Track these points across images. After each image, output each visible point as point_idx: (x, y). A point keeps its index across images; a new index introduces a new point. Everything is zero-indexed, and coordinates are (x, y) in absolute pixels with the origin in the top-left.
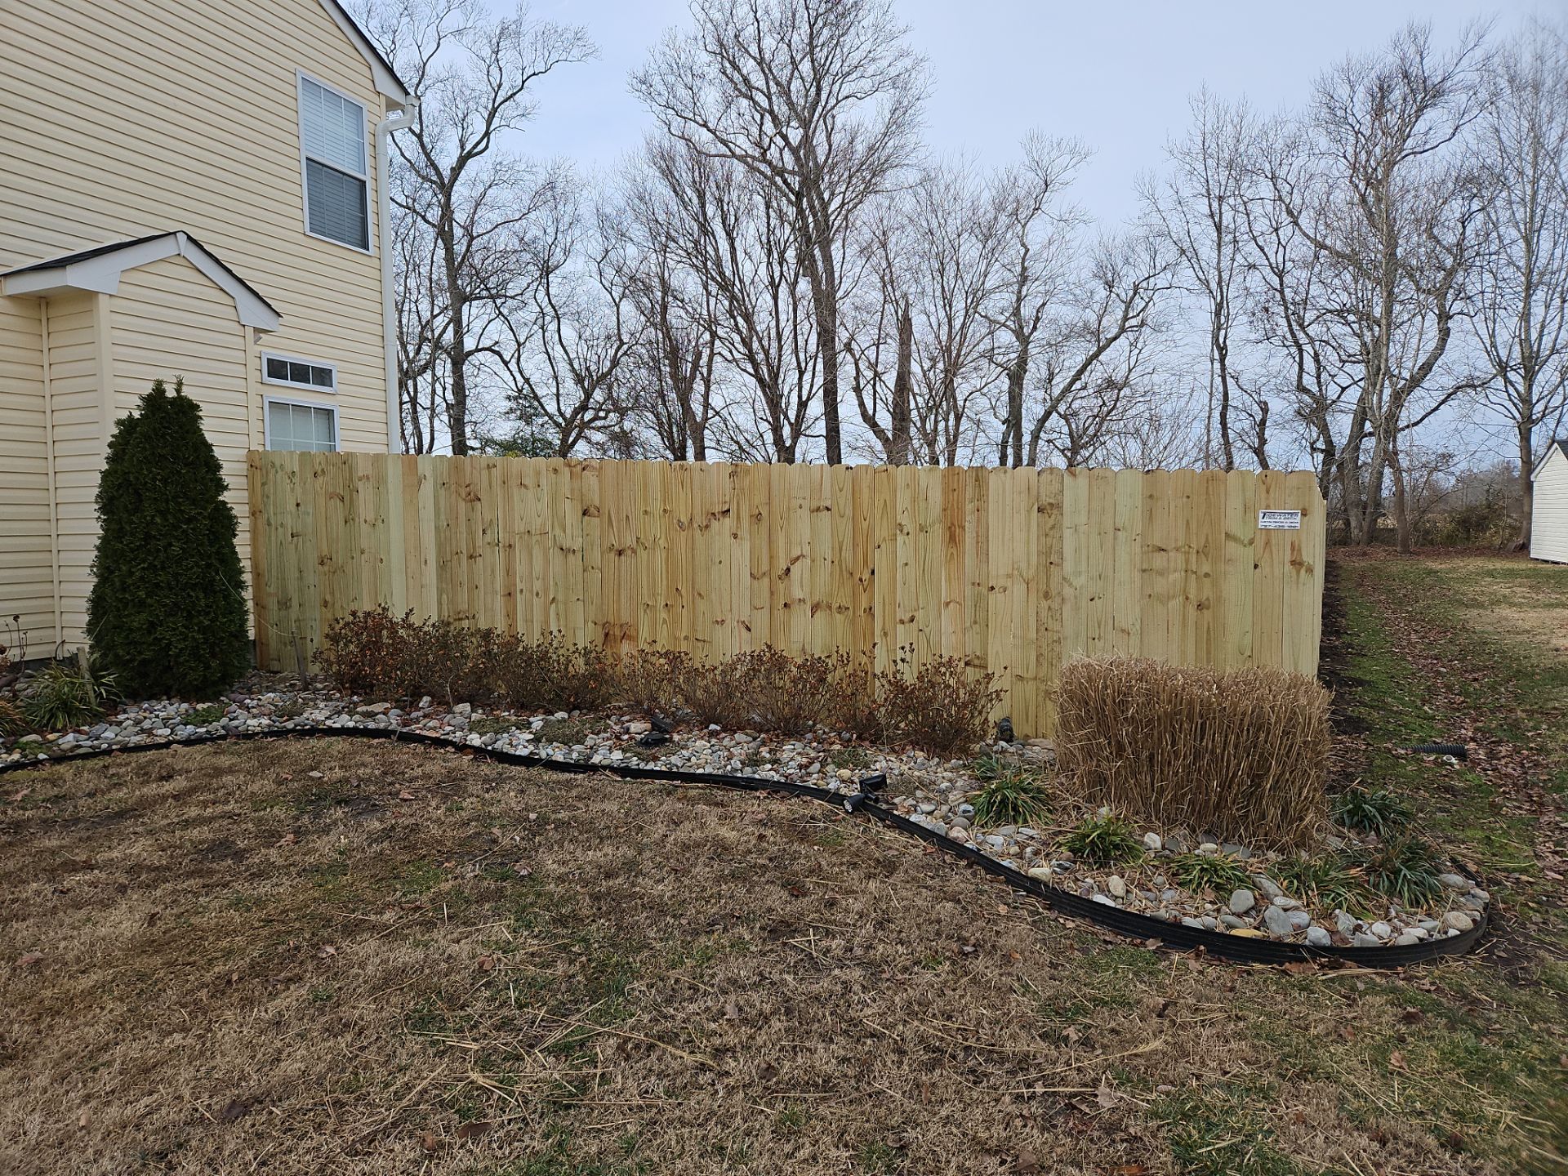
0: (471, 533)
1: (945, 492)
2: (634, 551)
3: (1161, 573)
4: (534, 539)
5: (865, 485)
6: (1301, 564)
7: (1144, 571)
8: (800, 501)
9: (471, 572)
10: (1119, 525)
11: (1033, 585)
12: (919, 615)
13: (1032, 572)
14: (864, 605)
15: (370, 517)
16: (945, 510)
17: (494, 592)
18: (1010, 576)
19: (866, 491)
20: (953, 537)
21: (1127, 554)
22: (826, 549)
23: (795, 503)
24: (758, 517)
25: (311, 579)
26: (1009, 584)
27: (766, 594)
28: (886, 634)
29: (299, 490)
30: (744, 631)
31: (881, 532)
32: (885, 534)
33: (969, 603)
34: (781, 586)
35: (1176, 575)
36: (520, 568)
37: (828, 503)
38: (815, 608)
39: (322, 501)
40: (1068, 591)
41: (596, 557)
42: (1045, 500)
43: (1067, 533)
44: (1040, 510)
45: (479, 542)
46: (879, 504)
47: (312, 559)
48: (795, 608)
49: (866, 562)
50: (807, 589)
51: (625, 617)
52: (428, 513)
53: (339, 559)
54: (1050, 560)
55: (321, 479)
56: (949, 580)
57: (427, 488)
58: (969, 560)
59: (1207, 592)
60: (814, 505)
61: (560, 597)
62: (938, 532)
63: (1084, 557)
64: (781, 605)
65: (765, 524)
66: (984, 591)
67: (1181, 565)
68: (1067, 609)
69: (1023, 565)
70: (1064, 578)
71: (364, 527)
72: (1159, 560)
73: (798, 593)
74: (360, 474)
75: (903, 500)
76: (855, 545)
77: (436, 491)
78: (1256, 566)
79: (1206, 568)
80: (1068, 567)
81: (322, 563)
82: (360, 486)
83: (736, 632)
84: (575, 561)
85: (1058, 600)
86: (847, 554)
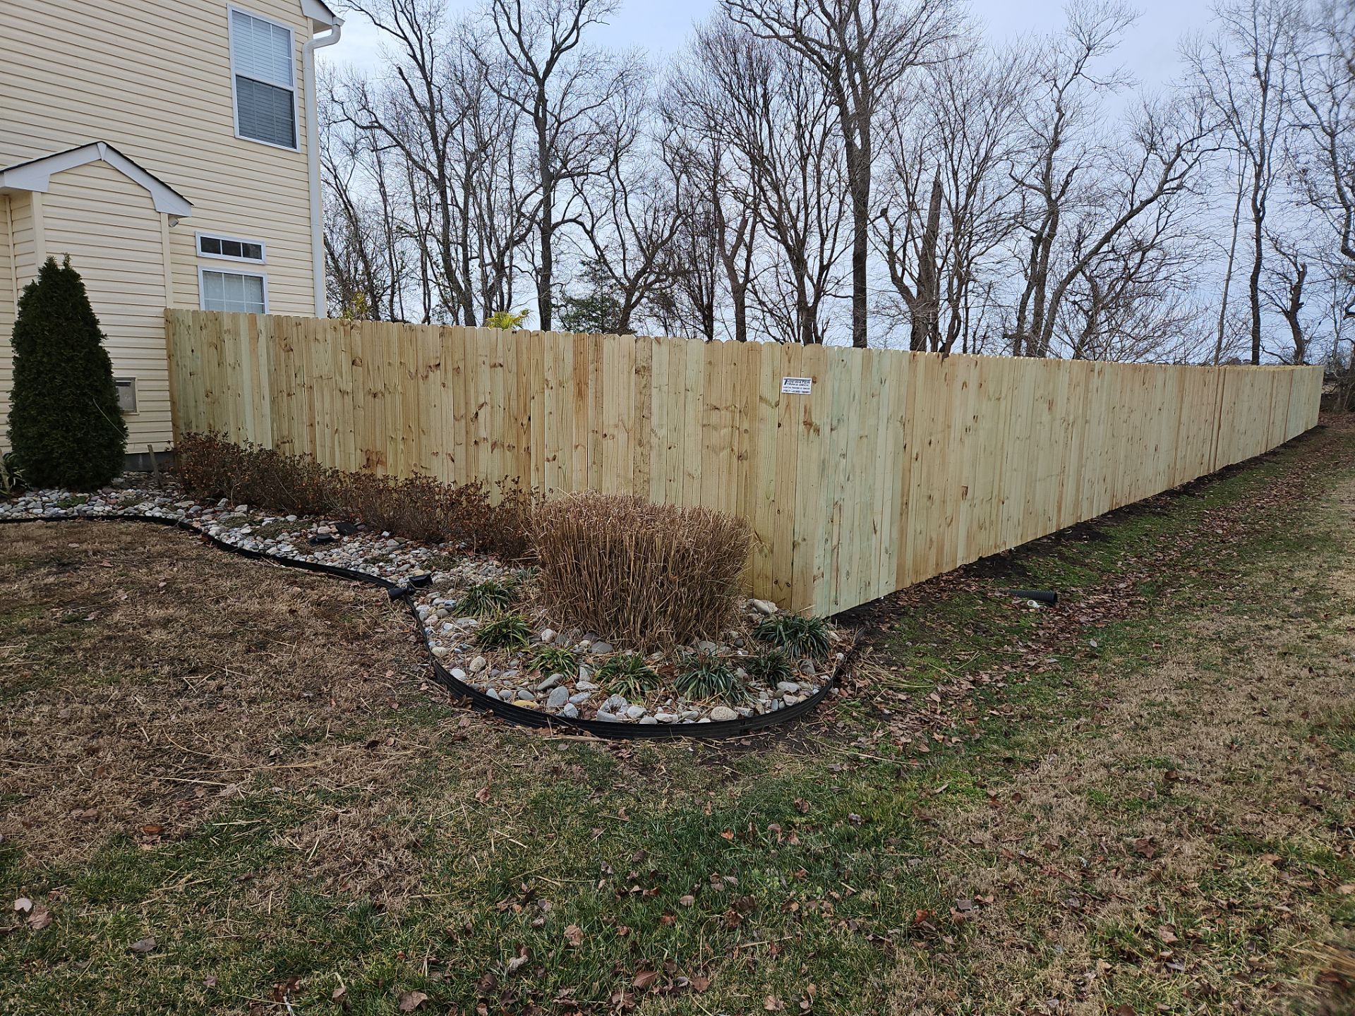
0: (288, 377)
1: (575, 355)
2: (383, 395)
3: (715, 428)
4: (325, 382)
5: (524, 347)
6: (811, 425)
7: (704, 426)
8: (484, 359)
9: (289, 407)
10: (689, 387)
11: (631, 433)
12: (559, 455)
13: (631, 423)
14: (524, 445)
15: (232, 362)
16: (575, 369)
17: (303, 423)
18: (616, 426)
19: (525, 351)
20: (580, 394)
21: (694, 410)
22: (500, 399)
23: (481, 359)
24: (457, 370)
25: (202, 408)
26: (616, 433)
27: (463, 432)
28: (538, 469)
29: (193, 340)
30: (450, 461)
31: (535, 387)
32: (537, 388)
33: (590, 447)
34: (473, 427)
35: (726, 430)
36: (317, 405)
37: (501, 361)
38: (494, 445)
39: (205, 348)
40: (654, 440)
41: (360, 397)
42: (641, 363)
43: (654, 391)
44: (637, 372)
45: (293, 385)
46: (533, 362)
47: (202, 392)
48: (481, 444)
49: (525, 411)
50: (489, 430)
51: (379, 448)
52: (263, 360)
53: (216, 393)
54: (643, 413)
55: (204, 331)
56: (578, 427)
57: (263, 339)
58: (591, 412)
59: (746, 446)
60: (493, 361)
61: (341, 429)
62: (571, 387)
63: (665, 413)
64: (473, 443)
65: (462, 376)
66: (600, 437)
67: (729, 422)
68: (653, 454)
69: (625, 418)
70: (652, 430)
71: (229, 369)
72: (715, 417)
73: (483, 434)
74: (225, 328)
75: (548, 360)
76: (519, 396)
77: (267, 343)
78: (779, 425)
79: (746, 426)
80: (655, 420)
81: (207, 396)
82: (226, 337)
83: (445, 461)
84: (348, 399)
85: (648, 447)
86: (514, 403)
